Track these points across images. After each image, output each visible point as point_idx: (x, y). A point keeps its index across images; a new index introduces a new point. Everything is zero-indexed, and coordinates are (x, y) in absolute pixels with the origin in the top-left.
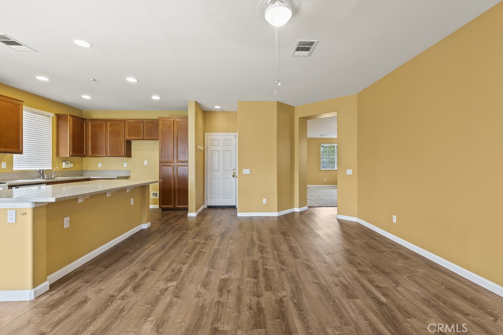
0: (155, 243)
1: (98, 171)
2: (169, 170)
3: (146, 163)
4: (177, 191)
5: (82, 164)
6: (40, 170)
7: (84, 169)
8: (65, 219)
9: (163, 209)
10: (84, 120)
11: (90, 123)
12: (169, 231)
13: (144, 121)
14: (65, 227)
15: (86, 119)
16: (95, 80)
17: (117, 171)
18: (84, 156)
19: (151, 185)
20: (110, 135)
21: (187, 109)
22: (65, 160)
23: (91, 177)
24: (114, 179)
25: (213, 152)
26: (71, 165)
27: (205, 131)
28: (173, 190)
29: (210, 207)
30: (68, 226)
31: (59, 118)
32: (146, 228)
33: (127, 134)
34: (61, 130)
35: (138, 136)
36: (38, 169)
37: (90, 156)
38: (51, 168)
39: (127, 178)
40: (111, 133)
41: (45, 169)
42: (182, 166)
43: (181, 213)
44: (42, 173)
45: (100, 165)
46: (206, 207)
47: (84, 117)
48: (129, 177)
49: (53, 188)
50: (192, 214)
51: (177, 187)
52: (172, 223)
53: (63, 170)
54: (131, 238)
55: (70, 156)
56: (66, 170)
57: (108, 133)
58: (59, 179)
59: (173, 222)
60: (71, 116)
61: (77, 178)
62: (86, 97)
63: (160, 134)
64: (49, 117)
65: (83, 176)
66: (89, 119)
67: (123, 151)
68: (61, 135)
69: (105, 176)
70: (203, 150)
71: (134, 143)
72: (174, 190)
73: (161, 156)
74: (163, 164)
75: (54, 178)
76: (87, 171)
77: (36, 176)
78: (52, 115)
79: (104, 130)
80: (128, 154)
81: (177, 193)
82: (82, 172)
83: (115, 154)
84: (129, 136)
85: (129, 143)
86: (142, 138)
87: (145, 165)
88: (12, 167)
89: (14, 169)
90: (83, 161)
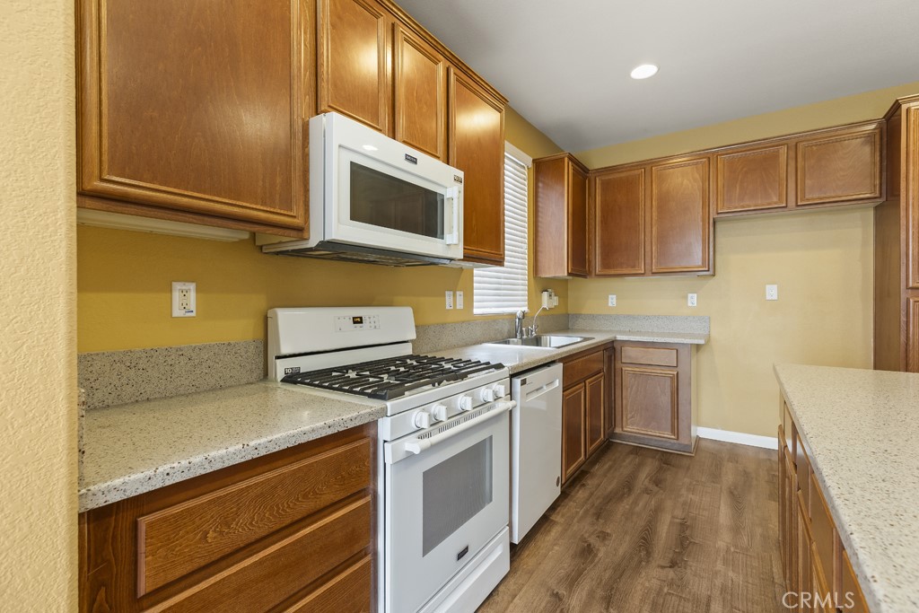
1: (607, 317)
3: (771, 291)
5: (567, 296)
7: (570, 311)
10: (585, 172)
11: (598, 183)
13: (792, 141)
15: (589, 171)
17: (667, 317)
18: (586, 275)
22: (544, 286)
26: (554, 302)
31: (541, 169)
33: (721, 198)
35: (767, 199)
38: (525, 310)
45: (612, 300)
55: (569, 274)
57: (655, 203)
60: (571, 159)
62: (644, 71)
64: (524, 167)
65: (569, 328)
66: (597, 171)
68: (545, 219)
76: (577, 315)
78: (529, 160)
79: (642, 193)
82: (567, 319)
84: (729, 202)
86: (784, 205)
87: (768, 298)
88: (472, 307)
89: (476, 311)
90: (567, 290)
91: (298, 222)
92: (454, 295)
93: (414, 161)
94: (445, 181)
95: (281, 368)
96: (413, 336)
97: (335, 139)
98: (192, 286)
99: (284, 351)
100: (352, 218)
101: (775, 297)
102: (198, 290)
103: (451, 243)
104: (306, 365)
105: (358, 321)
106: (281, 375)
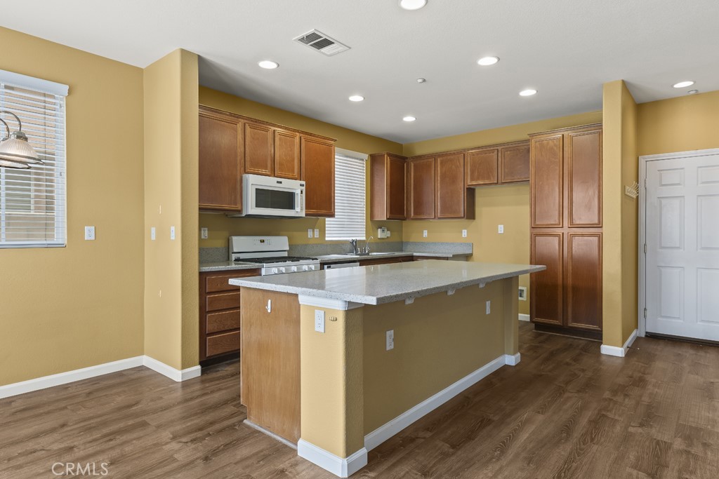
0: (542, 410)
1: (423, 244)
2: (550, 245)
3: (501, 229)
4: (570, 290)
5: (402, 231)
6: (353, 241)
7: (404, 240)
8: (388, 333)
9: (539, 326)
10: (404, 159)
11: (412, 164)
12: (567, 383)
13: (499, 148)
14: (388, 348)
15: (407, 158)
16: (424, 81)
17: (452, 244)
18: (404, 219)
19: (521, 277)
20: (441, 181)
21: (599, 106)
22: (380, 225)
23: (415, 254)
24: (447, 258)
25: (664, 201)
26: (388, 234)
27: (639, 152)
28: (560, 290)
29: (653, 337)
30: (392, 347)
31: (374, 160)
32: (514, 365)
33: (469, 177)
34: (376, 179)
35: (489, 178)
36: (350, 239)
37: (413, 219)
38: (364, 238)
39: (467, 257)
40: (443, 176)
41: (358, 239)
42: (583, 235)
43: (583, 341)
44: (355, 245)
45: (425, 233)
46: (643, 335)
47: (404, 155)
48: (471, 255)
49: (368, 272)
50: (613, 350)
51: (570, 281)
52: (568, 364)
53: (379, 241)
54: (487, 382)
55: (387, 219)
56: (382, 241)
57: (439, 178)
58: (375, 254)
59: (568, 360)
60: (389, 155)
61: (397, 254)
62: (409, 119)
63: (532, 170)
64: (363, 160)
65: (402, 251)
66: (412, 158)
67: (462, 208)
68: (377, 187)
69: (434, 252)
70: (635, 197)
71: (478, 192)
72: (564, 287)
73: (534, 216)
74: (537, 230)
75: (368, 254)
76: (407, 243)
77: (348, 249)
78: (366, 156)
79: (433, 172)
80: (470, 214)
81: (570, 295)
82: (400, 245)
83: (448, 213)
84: (472, 179)
85: (471, 192)
86: (496, 182)
87: (499, 232)
88: (325, 237)
89: (327, 239)
90: (402, 227)
91: (239, 208)
92: (313, 231)
93: (281, 183)
94: (296, 187)
95: (234, 257)
96: (288, 249)
97: (250, 182)
98: (206, 229)
99: (235, 251)
100: (256, 206)
101: (502, 232)
102: (208, 230)
103: (299, 210)
104: (242, 256)
105: (262, 241)
106: (233, 259)
